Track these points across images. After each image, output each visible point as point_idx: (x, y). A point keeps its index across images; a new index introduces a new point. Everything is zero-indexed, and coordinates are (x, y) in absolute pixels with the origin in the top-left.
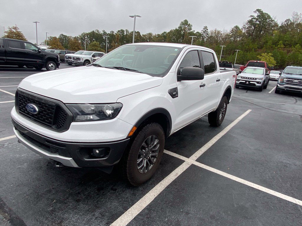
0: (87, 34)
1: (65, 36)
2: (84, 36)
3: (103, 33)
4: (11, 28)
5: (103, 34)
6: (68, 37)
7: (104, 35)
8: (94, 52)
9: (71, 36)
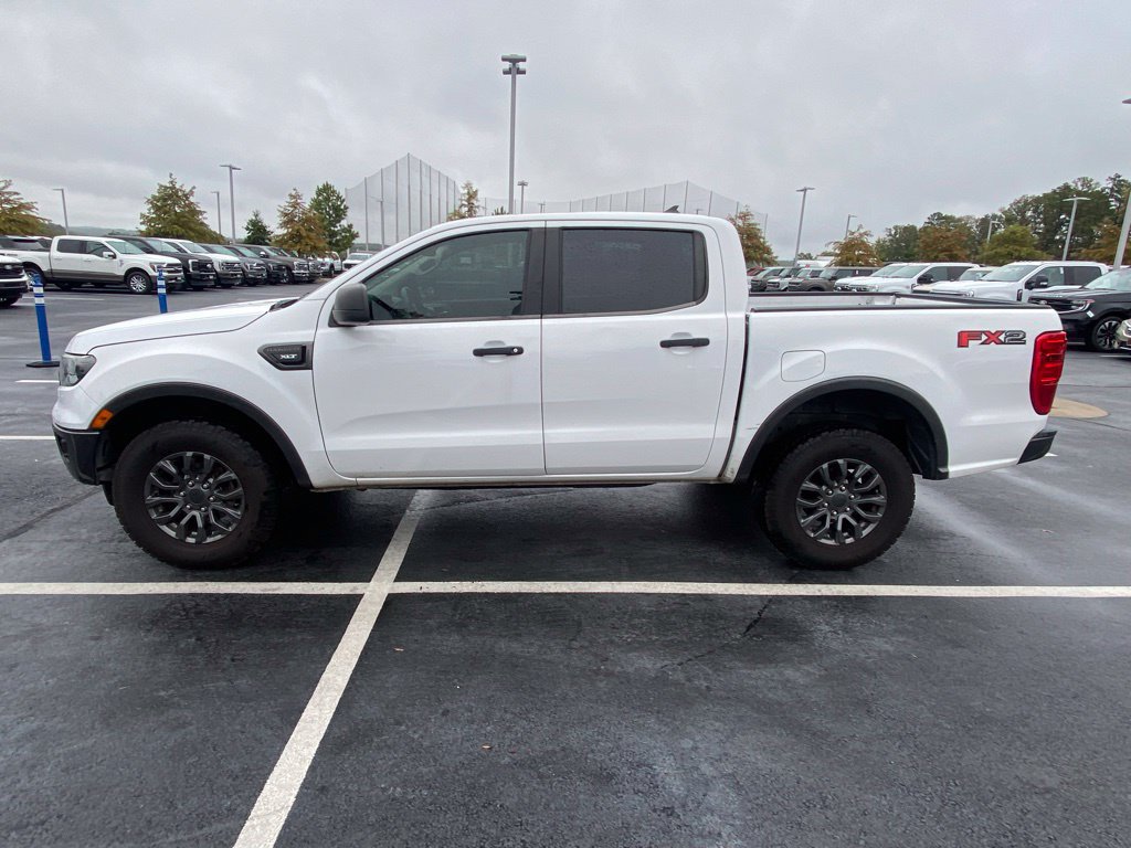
0: (1037, 200)
1: (949, 219)
2: (1022, 211)
3: (1110, 186)
4: (733, 217)
5: (1112, 189)
6: (960, 220)
7: (1112, 196)
8: (1040, 266)
9: (969, 217)
